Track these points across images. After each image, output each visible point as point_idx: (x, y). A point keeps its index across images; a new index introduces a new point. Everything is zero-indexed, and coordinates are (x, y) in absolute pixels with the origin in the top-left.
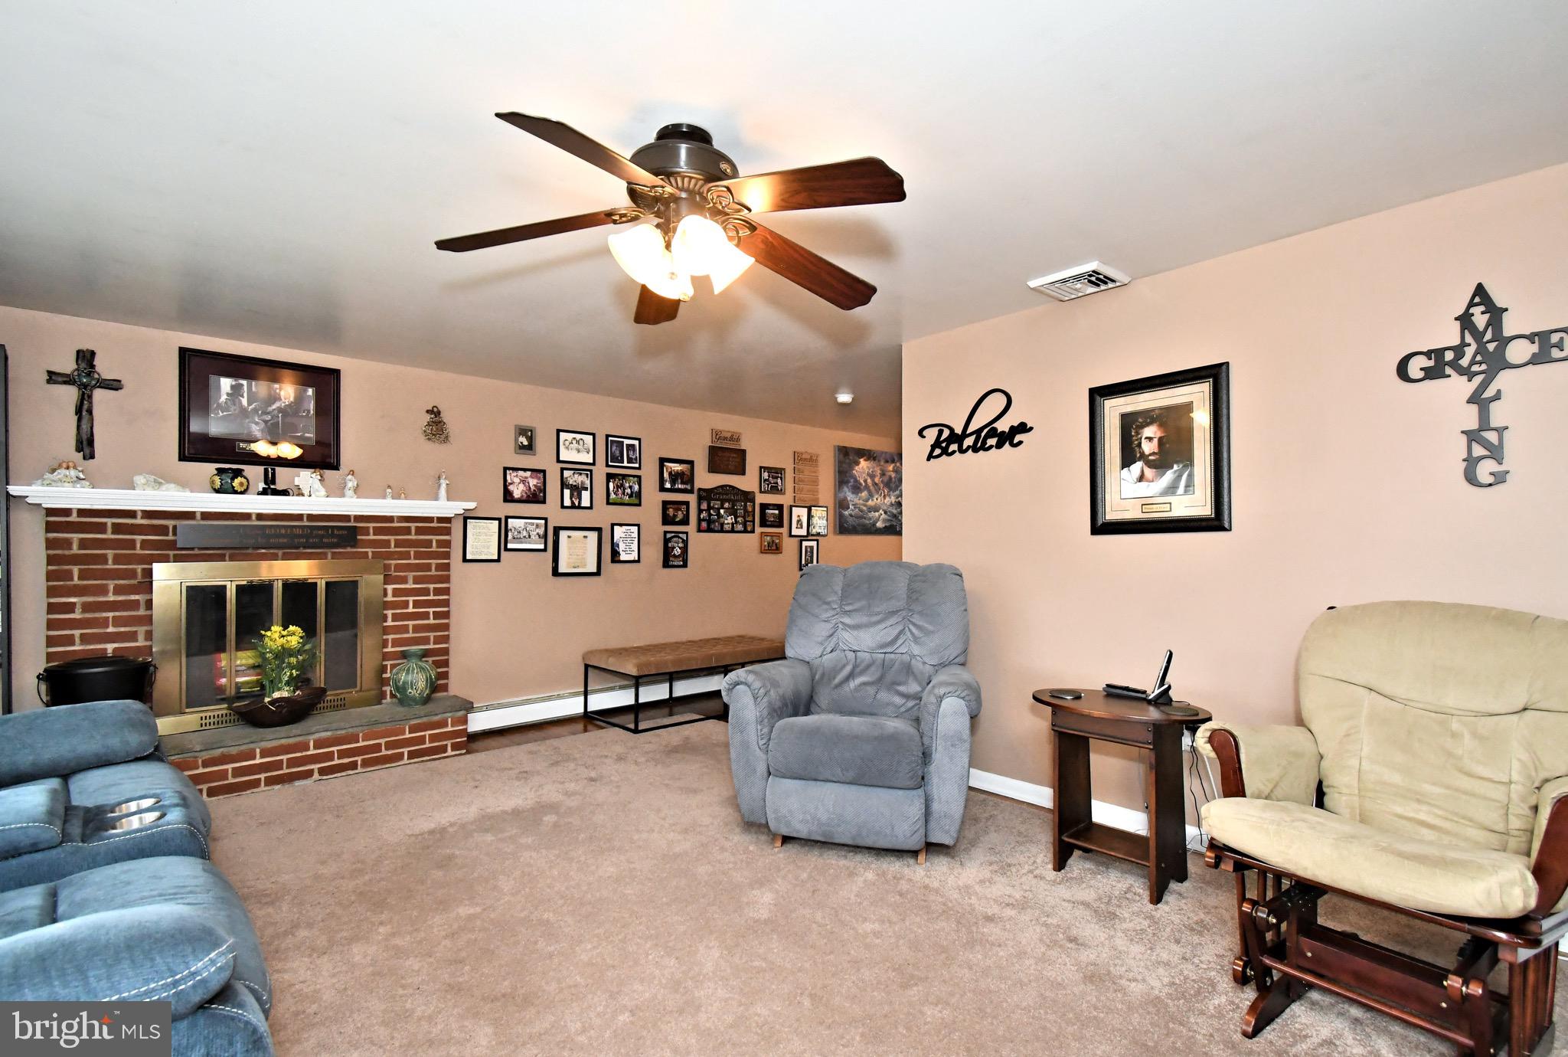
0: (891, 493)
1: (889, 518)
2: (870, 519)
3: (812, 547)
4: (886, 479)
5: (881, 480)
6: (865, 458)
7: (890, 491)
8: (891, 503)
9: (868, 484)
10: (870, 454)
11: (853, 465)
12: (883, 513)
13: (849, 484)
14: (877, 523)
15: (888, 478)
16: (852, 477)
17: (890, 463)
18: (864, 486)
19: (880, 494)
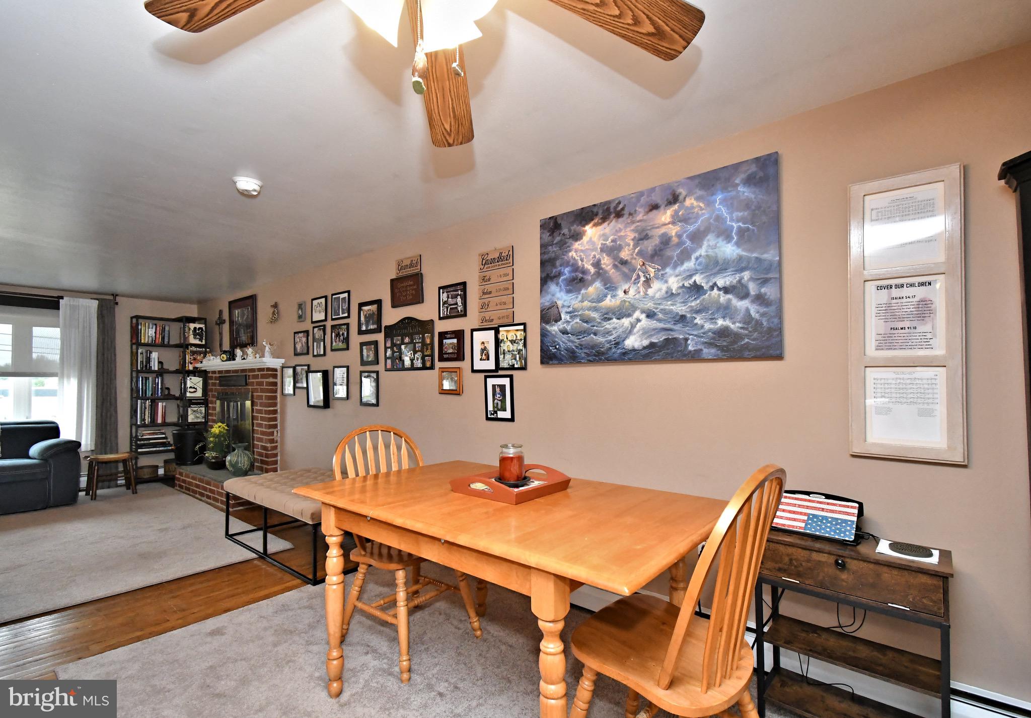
3: (502, 387)
5: (636, 251)
6: (596, 221)
7: (664, 268)
8: (667, 292)
9: (603, 266)
10: (608, 209)
11: (570, 241)
12: (643, 316)
13: (562, 278)
14: (624, 340)
15: (656, 241)
16: (567, 264)
17: (662, 208)
18: (594, 274)
19: (635, 280)
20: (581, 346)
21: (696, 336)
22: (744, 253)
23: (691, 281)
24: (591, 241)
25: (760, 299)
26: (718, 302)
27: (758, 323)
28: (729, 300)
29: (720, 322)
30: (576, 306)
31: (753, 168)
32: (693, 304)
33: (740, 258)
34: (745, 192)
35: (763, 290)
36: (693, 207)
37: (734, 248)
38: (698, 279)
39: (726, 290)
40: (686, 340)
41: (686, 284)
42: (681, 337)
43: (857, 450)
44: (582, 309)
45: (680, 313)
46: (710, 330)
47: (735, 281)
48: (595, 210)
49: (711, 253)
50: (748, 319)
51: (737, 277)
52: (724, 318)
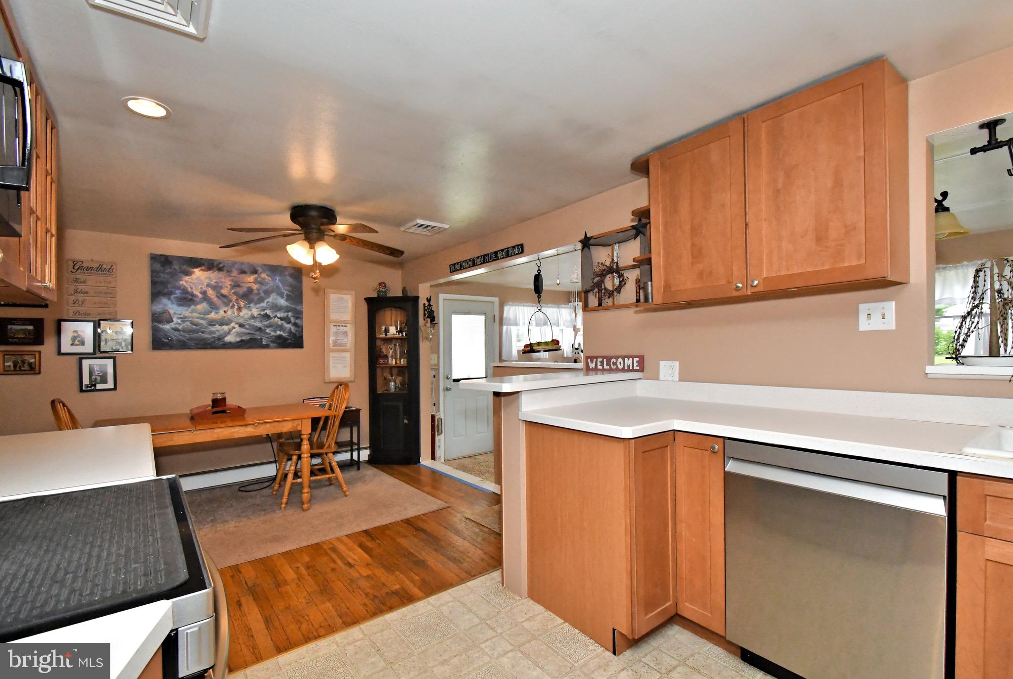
0: (252, 305)
1: (247, 331)
2: (214, 333)
4: (241, 291)
5: (232, 291)
6: (203, 268)
7: (249, 303)
8: (251, 316)
9: (209, 295)
10: (212, 264)
11: (181, 275)
12: (237, 326)
13: (173, 296)
14: (225, 337)
15: (245, 289)
16: (179, 288)
17: (248, 274)
18: (201, 298)
19: (232, 306)
20: (191, 339)
21: (267, 338)
22: (290, 305)
23: (264, 312)
24: (198, 278)
25: (295, 325)
26: (277, 324)
27: (295, 334)
28: (282, 324)
29: (278, 333)
30: (187, 315)
31: (293, 271)
32: (265, 323)
33: (287, 307)
34: (290, 279)
35: (297, 321)
36: (264, 279)
37: (285, 302)
38: (268, 312)
39: (281, 319)
40: (262, 339)
41: (262, 313)
42: (259, 338)
43: (327, 380)
44: (191, 317)
45: (259, 327)
46: (273, 336)
47: (285, 316)
48: (202, 262)
49: (274, 301)
50: (290, 332)
51: (286, 314)
52: (280, 331)
